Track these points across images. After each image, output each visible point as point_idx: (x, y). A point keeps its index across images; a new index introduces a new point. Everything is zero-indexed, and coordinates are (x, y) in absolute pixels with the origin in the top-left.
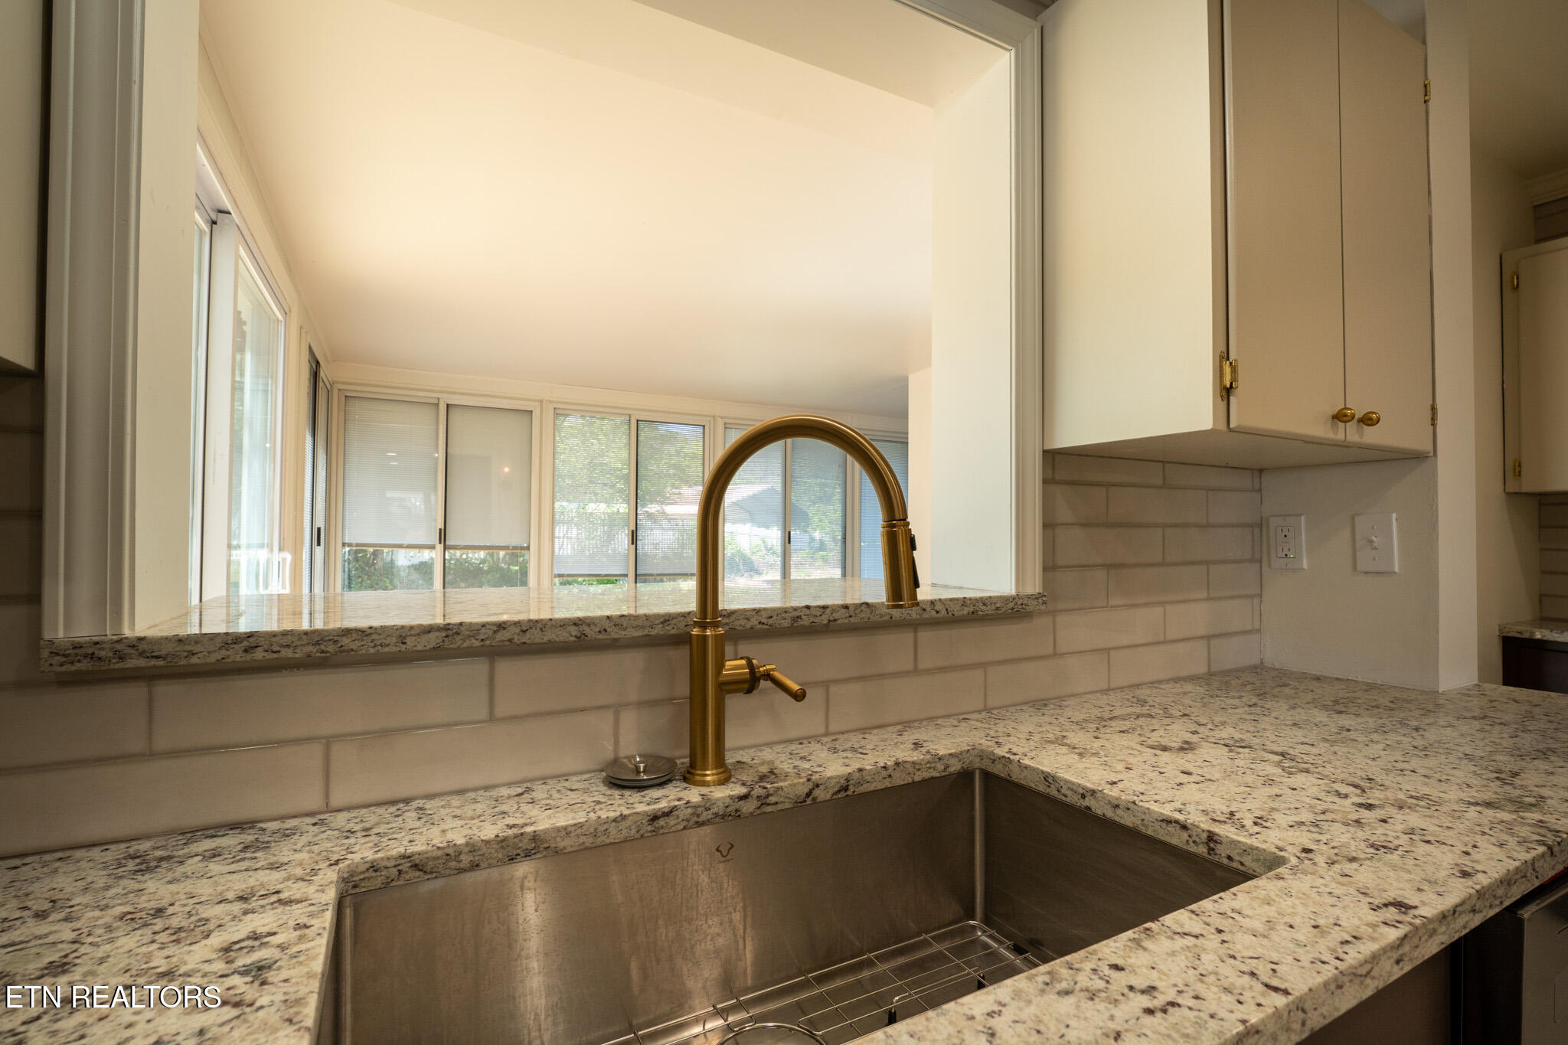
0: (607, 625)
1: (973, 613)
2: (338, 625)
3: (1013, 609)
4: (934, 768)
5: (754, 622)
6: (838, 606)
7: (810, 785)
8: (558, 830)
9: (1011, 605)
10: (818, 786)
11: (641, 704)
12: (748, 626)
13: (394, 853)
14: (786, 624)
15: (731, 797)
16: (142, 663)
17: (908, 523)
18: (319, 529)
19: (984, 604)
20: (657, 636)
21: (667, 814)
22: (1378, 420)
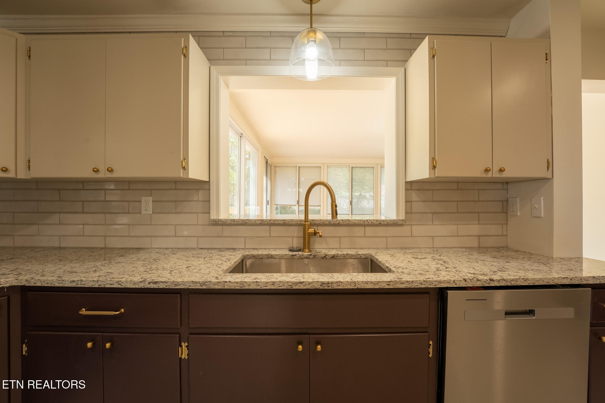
0: (289, 221)
1: (380, 223)
2: (246, 219)
3: (393, 223)
4: (357, 256)
5: (320, 222)
6: (341, 220)
7: (325, 255)
8: (275, 254)
9: (393, 222)
10: (327, 255)
11: (297, 237)
12: (318, 223)
13: (251, 254)
14: (328, 223)
15: (308, 254)
16: (221, 223)
17: (336, 202)
18: (268, 201)
19: (383, 221)
20: (299, 224)
21: (295, 255)
22: (504, 170)
